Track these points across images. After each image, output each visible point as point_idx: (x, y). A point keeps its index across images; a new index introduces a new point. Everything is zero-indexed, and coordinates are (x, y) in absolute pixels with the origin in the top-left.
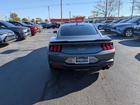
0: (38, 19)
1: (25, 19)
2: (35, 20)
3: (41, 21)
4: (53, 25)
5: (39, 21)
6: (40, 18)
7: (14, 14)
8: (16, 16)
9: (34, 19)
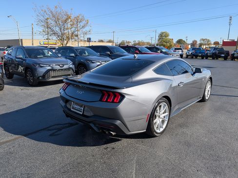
0: (203, 40)
1: (181, 40)
2: (198, 42)
3: (208, 44)
4: (213, 53)
5: (206, 45)
6: (208, 39)
7: (164, 32)
8: (167, 35)
9: (196, 41)
